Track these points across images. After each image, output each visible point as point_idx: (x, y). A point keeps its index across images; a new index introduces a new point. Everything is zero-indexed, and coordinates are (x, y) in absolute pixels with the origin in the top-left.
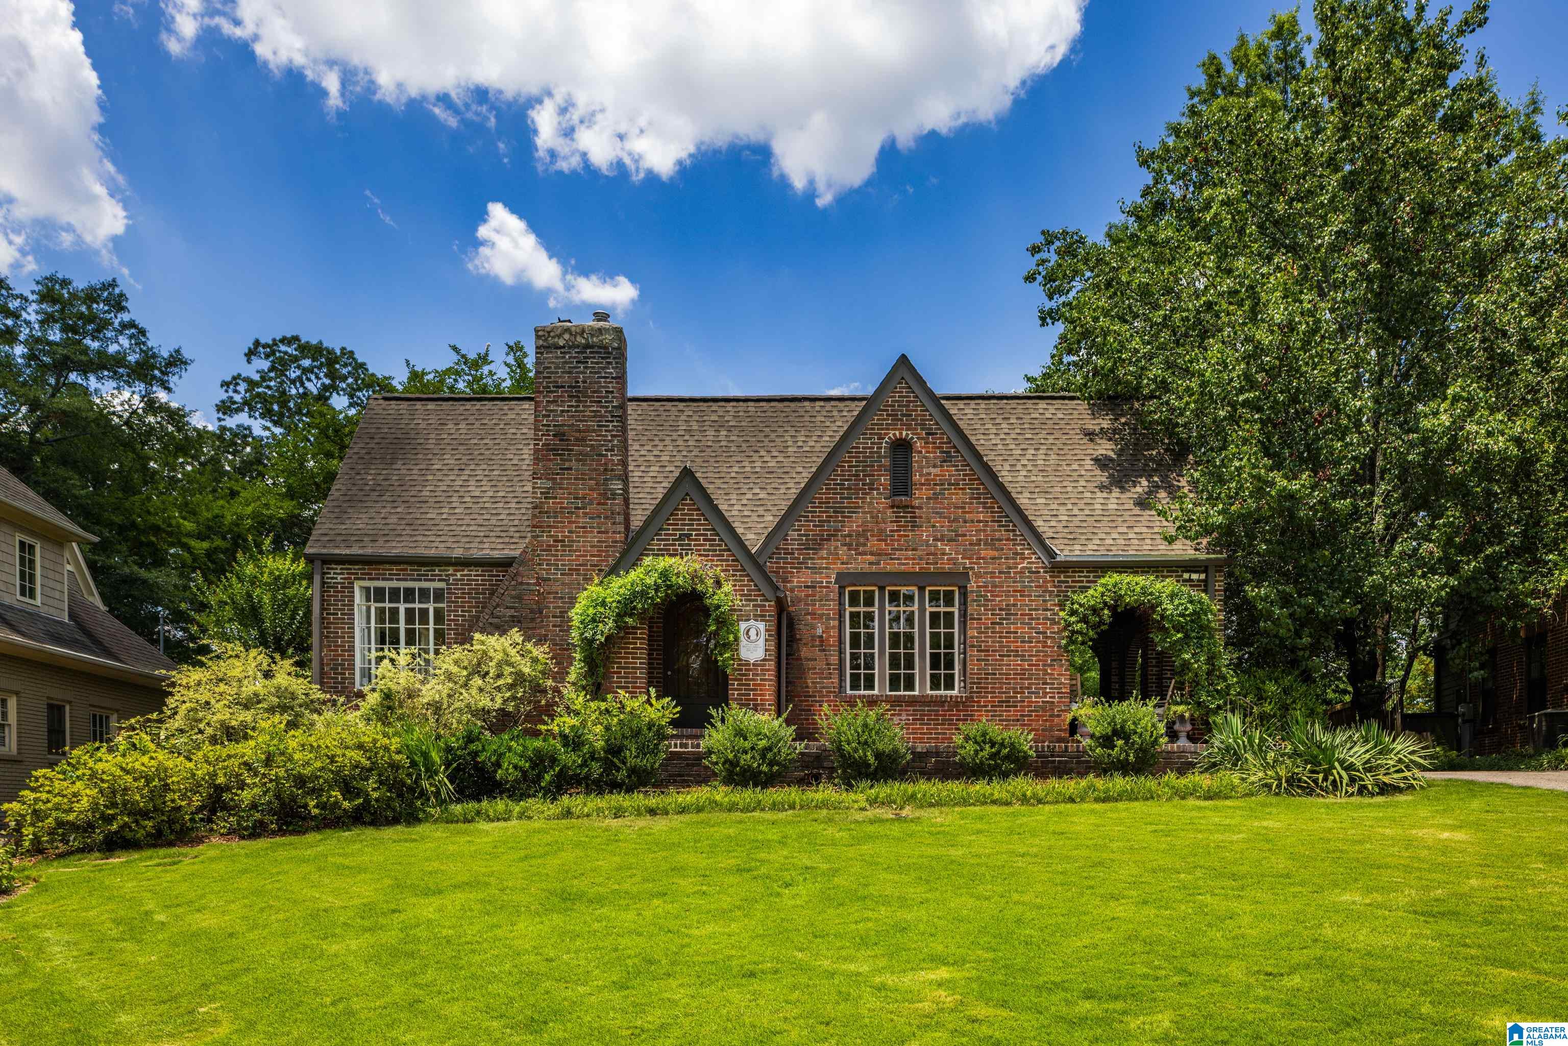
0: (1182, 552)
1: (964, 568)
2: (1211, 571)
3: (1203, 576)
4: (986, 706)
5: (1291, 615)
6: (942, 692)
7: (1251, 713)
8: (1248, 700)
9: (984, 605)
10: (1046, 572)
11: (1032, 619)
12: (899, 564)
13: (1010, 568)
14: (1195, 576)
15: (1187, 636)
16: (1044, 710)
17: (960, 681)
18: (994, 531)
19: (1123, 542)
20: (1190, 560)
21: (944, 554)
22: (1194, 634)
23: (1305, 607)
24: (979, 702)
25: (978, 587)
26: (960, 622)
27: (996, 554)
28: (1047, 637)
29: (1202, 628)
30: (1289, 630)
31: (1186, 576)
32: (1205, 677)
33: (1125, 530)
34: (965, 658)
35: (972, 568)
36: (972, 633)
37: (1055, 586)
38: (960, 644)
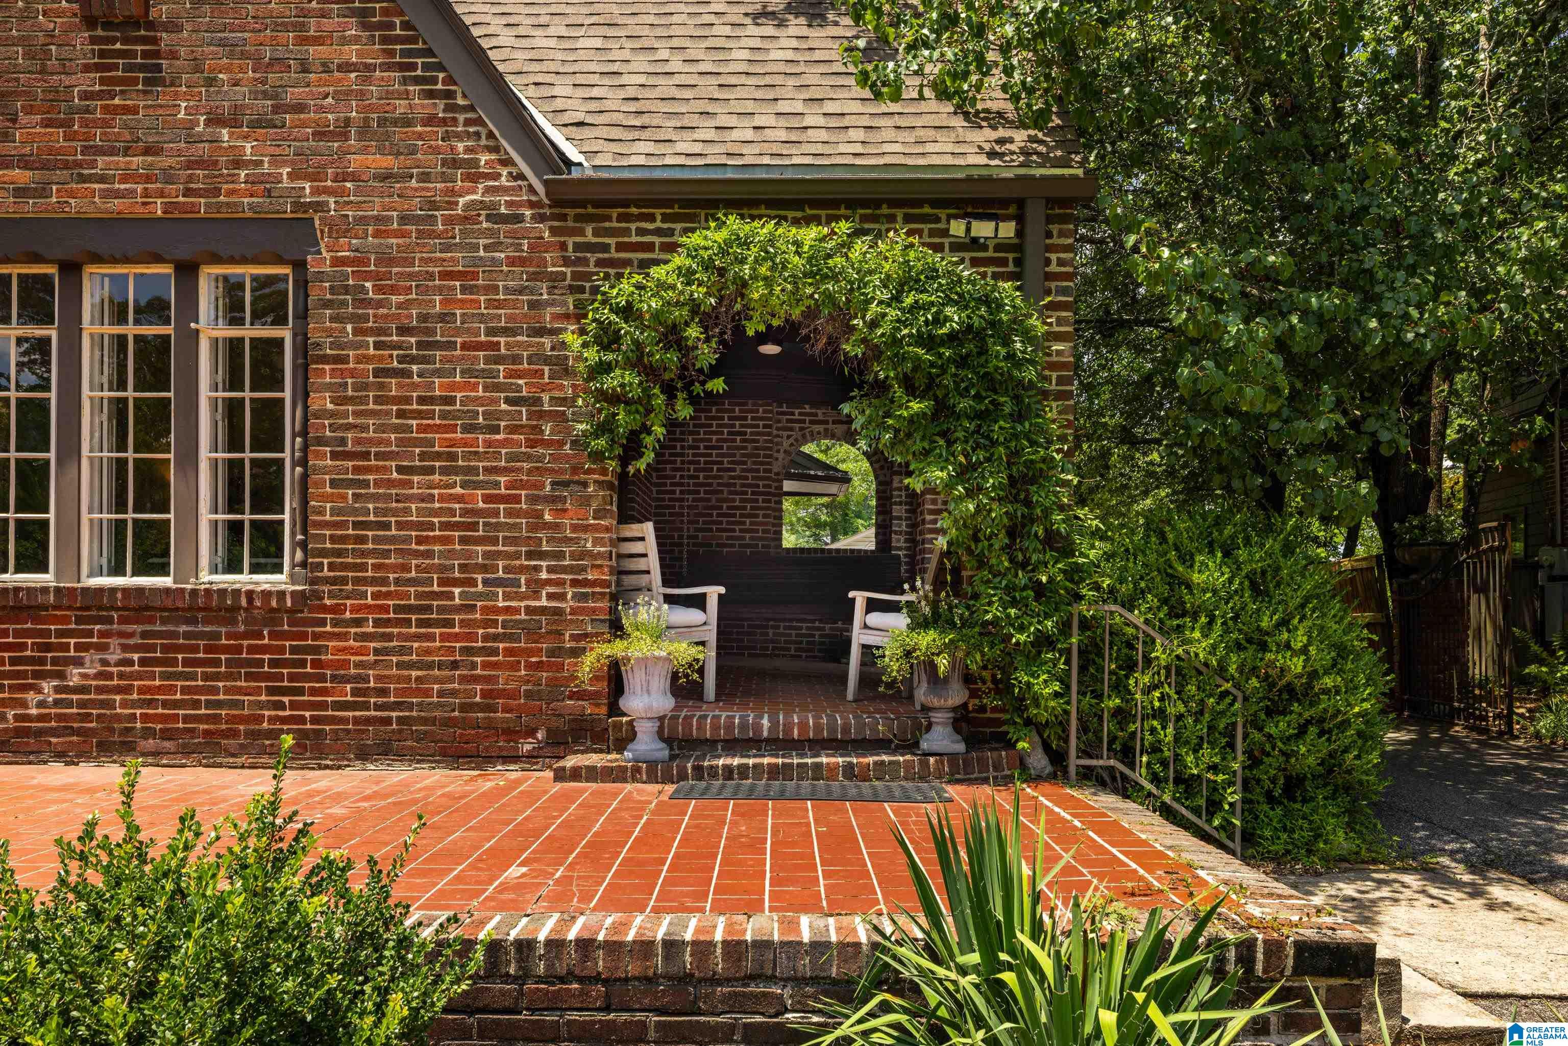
0: (949, 160)
1: (299, 206)
2: (1035, 213)
3: (1008, 230)
4: (358, 623)
5: (1281, 345)
6: (244, 580)
7: (1148, 661)
8: (1137, 617)
9: (356, 319)
10: (541, 218)
11: (499, 360)
12: (106, 194)
13: (434, 206)
14: (983, 229)
15: (942, 409)
16: (533, 634)
17: (294, 545)
18: (389, 95)
19: (783, 135)
20: (969, 179)
21: (238, 164)
22: (964, 404)
23: (1321, 319)
24: (334, 609)
25: (338, 262)
26: (295, 367)
27: (388, 162)
28: (541, 415)
29: (991, 383)
30: (1274, 390)
31: (957, 228)
32: (1003, 539)
33: (799, 107)
34: (305, 477)
35: (320, 207)
36: (322, 401)
37: (566, 262)
38: (294, 436)
